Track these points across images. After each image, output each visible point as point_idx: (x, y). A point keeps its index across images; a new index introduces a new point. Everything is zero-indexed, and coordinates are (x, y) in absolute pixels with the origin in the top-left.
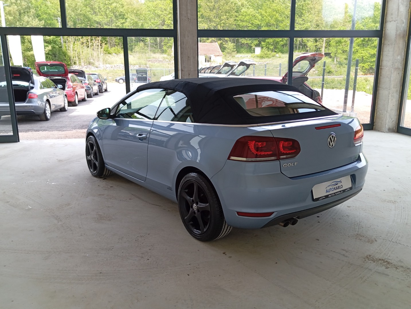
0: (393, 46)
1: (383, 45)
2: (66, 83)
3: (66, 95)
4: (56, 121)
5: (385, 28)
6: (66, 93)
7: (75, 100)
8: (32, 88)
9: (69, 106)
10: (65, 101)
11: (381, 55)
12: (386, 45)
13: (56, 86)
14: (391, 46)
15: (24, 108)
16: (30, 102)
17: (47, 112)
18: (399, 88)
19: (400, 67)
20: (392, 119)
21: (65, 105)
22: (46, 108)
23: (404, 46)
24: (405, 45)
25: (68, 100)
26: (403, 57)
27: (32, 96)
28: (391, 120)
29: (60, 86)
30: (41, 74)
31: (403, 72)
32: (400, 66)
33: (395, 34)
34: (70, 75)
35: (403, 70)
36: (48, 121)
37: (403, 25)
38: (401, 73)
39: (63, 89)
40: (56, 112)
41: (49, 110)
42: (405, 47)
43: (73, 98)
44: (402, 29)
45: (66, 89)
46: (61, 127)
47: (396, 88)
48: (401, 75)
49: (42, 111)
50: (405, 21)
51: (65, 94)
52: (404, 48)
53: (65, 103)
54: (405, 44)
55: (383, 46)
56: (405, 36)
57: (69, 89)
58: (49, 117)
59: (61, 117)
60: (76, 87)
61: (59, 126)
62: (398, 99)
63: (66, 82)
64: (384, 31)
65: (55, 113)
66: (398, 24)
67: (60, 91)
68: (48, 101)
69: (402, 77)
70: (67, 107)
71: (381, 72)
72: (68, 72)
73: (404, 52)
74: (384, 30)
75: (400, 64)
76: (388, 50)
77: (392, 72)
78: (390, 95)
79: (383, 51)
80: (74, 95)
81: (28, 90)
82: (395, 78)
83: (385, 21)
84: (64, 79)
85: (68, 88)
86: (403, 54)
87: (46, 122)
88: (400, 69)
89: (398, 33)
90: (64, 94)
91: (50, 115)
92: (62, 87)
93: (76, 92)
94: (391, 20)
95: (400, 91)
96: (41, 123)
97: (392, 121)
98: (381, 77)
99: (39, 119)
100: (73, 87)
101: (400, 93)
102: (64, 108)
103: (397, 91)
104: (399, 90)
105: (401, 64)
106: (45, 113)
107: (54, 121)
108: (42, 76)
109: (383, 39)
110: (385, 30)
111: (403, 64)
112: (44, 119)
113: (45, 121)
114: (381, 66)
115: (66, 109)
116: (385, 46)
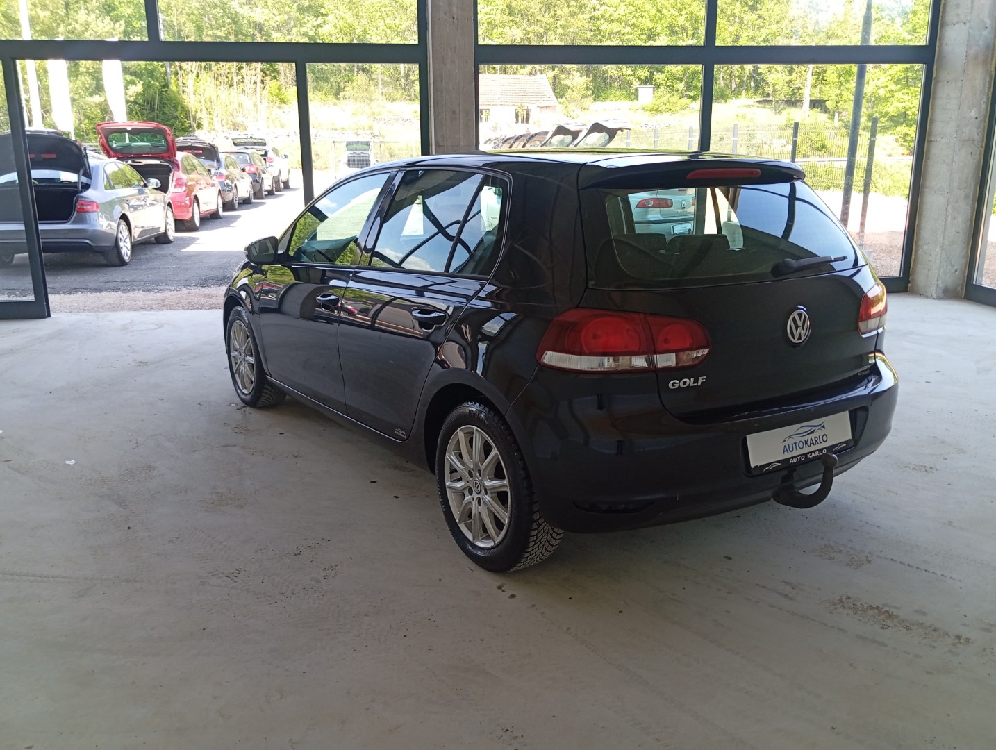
0: (960, 85)
1: (937, 82)
2: (171, 174)
3: (169, 205)
4: (143, 267)
5: (940, 39)
6: (171, 198)
7: (193, 217)
8: (86, 187)
9: (177, 230)
10: (167, 217)
11: (930, 108)
12: (942, 81)
13: (146, 182)
14: (954, 83)
15: (66, 236)
16: (81, 220)
17: (121, 244)
18: (972, 190)
19: (976, 137)
20: (952, 266)
21: (168, 227)
22: (120, 235)
23: (987, 86)
24: (990, 82)
25: (174, 216)
26: (983, 112)
27: (85, 207)
28: (950, 267)
29: (154, 182)
30: (111, 153)
31: (983, 150)
32: (976, 134)
33: (965, 55)
34: (180, 156)
35: (984, 145)
36: (124, 267)
37: (985, 33)
38: (979, 152)
39: (164, 188)
40: (147, 246)
41: (128, 240)
42: (990, 88)
43: (188, 212)
44: (981, 43)
45: (171, 188)
46: (155, 282)
47: (966, 188)
48: (977, 157)
49: (110, 244)
50: (988, 22)
51: (168, 201)
52: (986, 90)
53: (166, 224)
54: (988, 79)
55: (936, 85)
56: (989, 60)
57: (178, 190)
58: (126, 258)
59: (157, 258)
60: (194, 185)
61: (150, 278)
62: (969, 217)
63: (171, 172)
64: (937, 48)
65: (143, 247)
66: (971, 31)
67: (155, 193)
68: (124, 217)
69: (979, 162)
70: (172, 234)
71: (929, 151)
72: (176, 149)
73: (985, 100)
74: (938, 44)
75: (975, 130)
76: (948, 95)
77: (957, 149)
78: (950, 205)
79: (934, 99)
80: (190, 203)
81: (77, 192)
82: (962, 164)
83: (940, 22)
84: (167, 164)
85: (175, 187)
86: (984, 106)
87: (121, 268)
88: (976, 142)
89: (972, 52)
90: (165, 203)
91: (129, 253)
92: (160, 185)
93: (196, 197)
94: (955, 20)
95: (974, 196)
96: (108, 272)
97: (954, 270)
98: (930, 163)
99: (104, 262)
100: (188, 184)
101: (973, 201)
102: (165, 234)
103: (967, 196)
104: (971, 194)
105: (978, 128)
106: (117, 247)
107: (138, 267)
108: (114, 157)
109: (935, 66)
110: (941, 45)
111: (984, 130)
112: (116, 261)
113: (117, 268)
114: (930, 135)
115: (171, 238)
116: (940, 85)
